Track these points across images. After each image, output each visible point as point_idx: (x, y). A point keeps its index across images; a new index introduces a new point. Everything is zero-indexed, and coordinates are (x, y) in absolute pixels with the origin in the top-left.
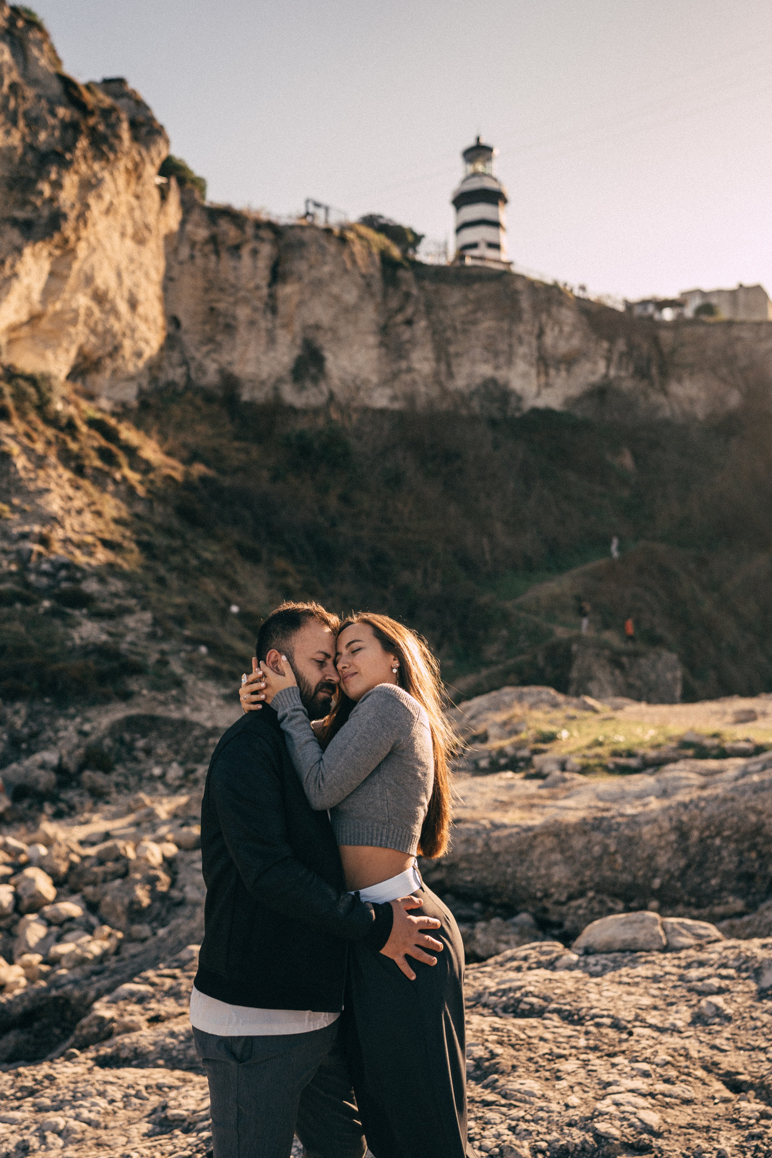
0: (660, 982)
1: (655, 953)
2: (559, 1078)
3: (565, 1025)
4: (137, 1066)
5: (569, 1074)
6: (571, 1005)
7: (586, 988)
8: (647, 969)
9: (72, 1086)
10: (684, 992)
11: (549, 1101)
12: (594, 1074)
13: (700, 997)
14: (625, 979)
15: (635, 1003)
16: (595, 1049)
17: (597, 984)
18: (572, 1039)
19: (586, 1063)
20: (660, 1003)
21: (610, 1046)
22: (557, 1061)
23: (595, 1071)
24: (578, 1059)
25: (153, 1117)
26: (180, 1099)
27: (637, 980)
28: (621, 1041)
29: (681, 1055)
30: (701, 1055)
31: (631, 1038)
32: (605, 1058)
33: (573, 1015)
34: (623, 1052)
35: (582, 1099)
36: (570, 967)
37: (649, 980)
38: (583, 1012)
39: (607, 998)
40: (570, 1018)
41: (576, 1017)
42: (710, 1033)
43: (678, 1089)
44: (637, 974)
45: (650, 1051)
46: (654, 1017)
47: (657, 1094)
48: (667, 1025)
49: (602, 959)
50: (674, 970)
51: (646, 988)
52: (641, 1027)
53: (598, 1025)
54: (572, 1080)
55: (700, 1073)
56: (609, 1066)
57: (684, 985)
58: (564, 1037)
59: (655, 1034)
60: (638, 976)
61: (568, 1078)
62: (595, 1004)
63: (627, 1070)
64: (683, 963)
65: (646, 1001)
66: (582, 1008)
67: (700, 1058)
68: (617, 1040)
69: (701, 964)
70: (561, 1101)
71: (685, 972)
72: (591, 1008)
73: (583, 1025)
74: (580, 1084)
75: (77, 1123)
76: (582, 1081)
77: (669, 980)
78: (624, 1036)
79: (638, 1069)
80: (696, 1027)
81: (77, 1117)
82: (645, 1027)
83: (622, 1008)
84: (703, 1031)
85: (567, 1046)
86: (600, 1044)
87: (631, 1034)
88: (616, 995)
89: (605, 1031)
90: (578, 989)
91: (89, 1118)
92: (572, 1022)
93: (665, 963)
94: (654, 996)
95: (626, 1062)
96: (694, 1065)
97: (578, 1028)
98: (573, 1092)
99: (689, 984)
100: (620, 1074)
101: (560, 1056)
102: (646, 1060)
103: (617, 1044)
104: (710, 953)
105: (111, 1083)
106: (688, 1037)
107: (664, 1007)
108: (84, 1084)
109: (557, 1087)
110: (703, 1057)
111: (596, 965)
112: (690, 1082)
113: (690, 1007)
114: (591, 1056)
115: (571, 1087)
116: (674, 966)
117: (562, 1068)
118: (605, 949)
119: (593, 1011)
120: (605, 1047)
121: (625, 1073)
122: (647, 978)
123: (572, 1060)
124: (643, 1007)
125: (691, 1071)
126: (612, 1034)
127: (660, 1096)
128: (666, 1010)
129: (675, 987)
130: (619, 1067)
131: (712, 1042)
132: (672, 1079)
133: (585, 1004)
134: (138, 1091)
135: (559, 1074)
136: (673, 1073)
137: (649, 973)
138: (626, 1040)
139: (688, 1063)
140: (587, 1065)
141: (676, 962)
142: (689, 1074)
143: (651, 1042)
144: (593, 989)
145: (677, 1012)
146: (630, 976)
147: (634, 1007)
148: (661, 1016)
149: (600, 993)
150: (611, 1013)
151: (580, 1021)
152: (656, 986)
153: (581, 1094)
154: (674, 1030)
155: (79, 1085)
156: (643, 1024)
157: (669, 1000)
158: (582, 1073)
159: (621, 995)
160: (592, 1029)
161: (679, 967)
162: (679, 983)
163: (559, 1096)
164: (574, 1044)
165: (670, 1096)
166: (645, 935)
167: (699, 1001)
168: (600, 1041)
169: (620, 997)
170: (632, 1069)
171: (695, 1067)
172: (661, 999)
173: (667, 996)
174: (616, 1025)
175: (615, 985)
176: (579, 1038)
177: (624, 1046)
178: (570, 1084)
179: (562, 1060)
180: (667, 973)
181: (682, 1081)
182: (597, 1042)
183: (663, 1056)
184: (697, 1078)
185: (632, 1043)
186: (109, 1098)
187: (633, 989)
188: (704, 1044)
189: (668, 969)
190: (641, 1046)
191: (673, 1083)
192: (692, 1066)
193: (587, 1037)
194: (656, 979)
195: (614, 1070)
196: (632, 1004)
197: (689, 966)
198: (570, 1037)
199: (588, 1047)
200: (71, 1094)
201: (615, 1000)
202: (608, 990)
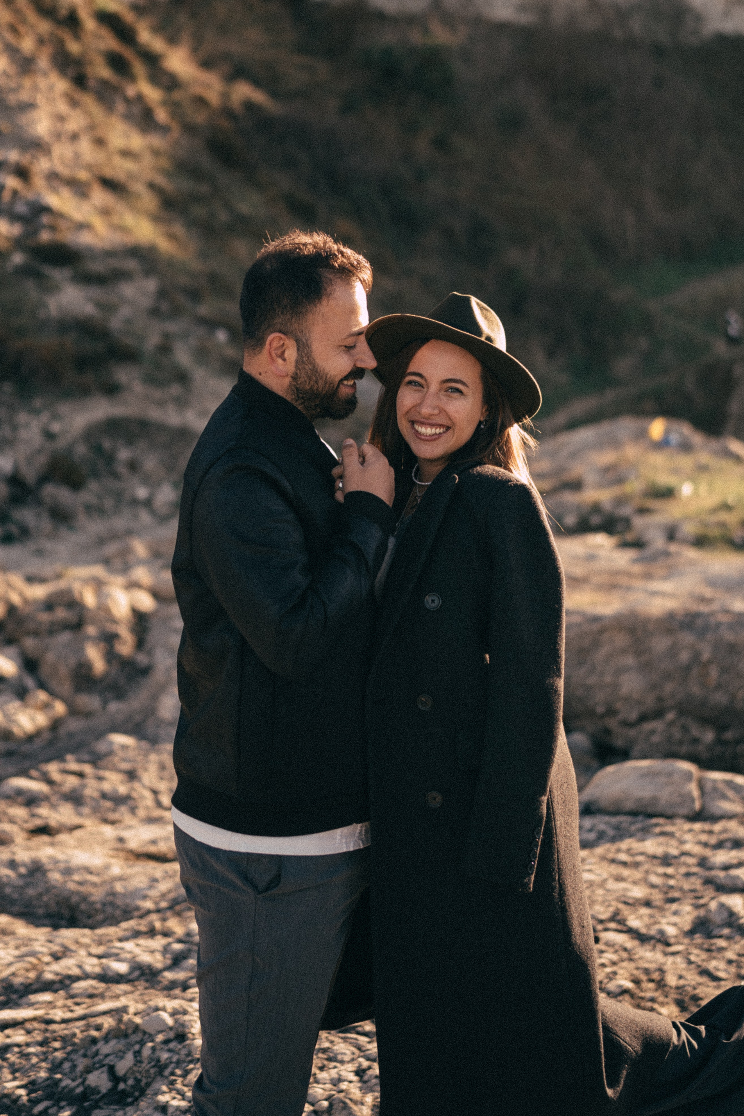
0: (669, 865)
1: (679, 821)
8: (659, 844)
14: (623, 857)
15: (621, 893)
27: (639, 859)
37: (655, 862)
44: (642, 850)
46: (641, 917)
48: (653, 932)
50: (697, 850)
51: (646, 872)
64: (713, 840)
65: (638, 892)
77: (684, 863)
82: (620, 932)
83: (600, 899)
88: (601, 879)
93: (688, 836)
94: (653, 886)
113: (697, 907)
116: (699, 843)
122: (654, 857)
124: (631, 901)
131: (705, 965)
137: (659, 851)
141: (704, 837)
145: (675, 913)
146: (631, 852)
147: (618, 900)
152: (661, 870)
156: (619, 927)
157: (672, 894)
159: (605, 881)
161: (705, 845)
162: (697, 870)
166: (670, 793)
169: (602, 884)
180: (684, 853)
187: (626, 872)
189: (688, 847)
194: (666, 860)
196: (618, 894)
197: (719, 845)
201: (594, 888)
202: (590, 871)
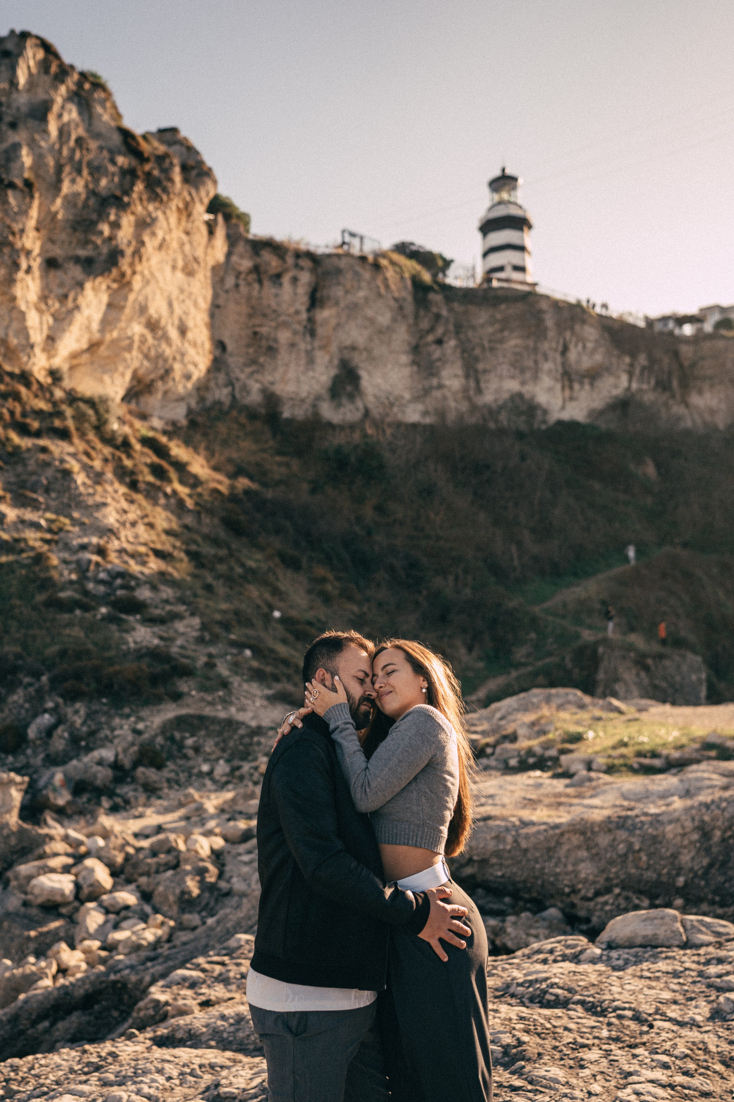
0: (680, 977)
1: (675, 949)
2: (582, 1067)
3: (588, 1016)
4: (191, 1047)
5: (591, 1063)
6: (594, 997)
7: (609, 981)
8: (668, 964)
9: (133, 1063)
10: (704, 988)
11: (573, 1088)
12: (616, 1064)
13: (718, 994)
14: (647, 974)
15: (655, 997)
16: (617, 1040)
17: (619, 978)
18: (595, 1030)
19: (608, 1053)
20: (680, 998)
21: (631, 1037)
22: (580, 1050)
23: (617, 1061)
24: (600, 1049)
25: (207, 1094)
26: (231, 1078)
27: (658, 974)
28: (642, 1033)
29: (700, 1049)
30: (719, 1049)
31: (651, 1030)
32: (627, 1049)
33: (597, 1006)
34: (644, 1044)
35: (604, 1087)
36: (593, 961)
37: (669, 975)
38: (606, 1004)
39: (629, 991)
40: (593, 1010)
41: (599, 1009)
42: (728, 1029)
43: (696, 1082)
44: (658, 969)
45: (669, 1043)
46: (674, 1011)
47: (676, 1086)
48: (687, 1019)
49: (624, 954)
50: (694, 966)
51: (666, 983)
52: (661, 1020)
53: (620, 1017)
54: (595, 1068)
55: (718, 1067)
56: (630, 1057)
57: (703, 980)
58: (587, 1027)
59: (675, 1028)
60: (658, 971)
61: (591, 1067)
62: (617, 996)
63: (647, 1061)
64: (703, 960)
65: (667, 995)
66: (604, 1001)
67: (718, 1053)
68: (638, 1032)
69: (720, 961)
70: (584, 1089)
71: (704, 968)
72: (614, 1001)
73: (605, 1016)
74: (602, 1073)
75: (139, 1097)
76: (605, 1070)
77: (689, 976)
78: (645, 1028)
79: (658, 1061)
80: (715, 1023)
81: (138, 1092)
82: (665, 1020)
83: (644, 1001)
84: (722, 1027)
85: (590, 1037)
86: (622, 1035)
87: (651, 1026)
88: (637, 989)
89: (626, 1023)
90: (601, 982)
91: (149, 1093)
92: (595, 1014)
93: (685, 959)
94: (674, 991)
95: (646, 1053)
96: (713, 1059)
97: (601, 1019)
98: (595, 1080)
99: (708, 980)
100: (640, 1065)
101: (584, 1046)
102: (665, 1052)
103: (638, 1036)
104: (728, 951)
105: (169, 1061)
106: (706, 1032)
107: (683, 1001)
108: (144, 1062)
109: (581, 1075)
110: (722, 1052)
111: (618, 959)
112: (708, 1075)
113: (710, 1002)
114: (613, 1047)
115: (594, 1076)
116: (694, 962)
117: (585, 1057)
118: (627, 944)
119: (616, 1003)
120: (627, 1038)
121: (646, 1064)
122: (667, 973)
123: (595, 1050)
124: (664, 1001)
125: (710, 1064)
126: (633, 1025)
127: (679, 1088)
128: (685, 1005)
129: (694, 982)
130: (640, 1058)
131: (730, 1038)
132: (691, 1072)
133: (608, 997)
134: (193, 1070)
135: (582, 1063)
136: (692, 1066)
137: (670, 969)
138: (647, 1033)
139: (707, 1057)
140: (610, 1055)
141: (696, 958)
142: (707, 1068)
143: (670, 1035)
144: (617, 983)
145: (696, 1007)
146: (651, 970)
147: (655, 1000)
148: (681, 1010)
149: (622, 986)
150: (633, 1006)
151: (603, 1013)
152: (676, 981)
153: (603, 1082)
154: (694, 1024)
155: (140, 1062)
156: (663, 1018)
157: (689, 995)
158: (605, 1062)
159: (642, 989)
160: (614, 1020)
161: (698, 963)
162: (699, 979)
163: (582, 1084)
164: (597, 1034)
165: (689, 1088)
166: (666, 931)
167: (718, 997)
168: (622, 1032)
169: (641, 991)
170: (652, 1060)
171: (714, 1061)
172: (681, 994)
173: (687, 991)
174: (637, 1018)
175: (636, 978)
176: (602, 1029)
177: (645, 1038)
178: (593, 1072)
179: (585, 1049)
180: (686, 969)
181: (700, 1075)
182: (619, 1034)
183: (682, 1049)
184: (715, 1072)
185: (653, 1035)
186: (167, 1076)
187: (654, 984)
188: (722, 1039)
189: (687, 965)
190: (661, 1038)
191: (692, 1076)
192: (710, 1060)
193: (610, 1028)
194: (676, 974)
195: (635, 1061)
196: (653, 997)
197: (708, 963)
198: (593, 1027)
199: (609, 1038)
200: (132, 1070)
201: (637, 994)
202: (629, 984)
